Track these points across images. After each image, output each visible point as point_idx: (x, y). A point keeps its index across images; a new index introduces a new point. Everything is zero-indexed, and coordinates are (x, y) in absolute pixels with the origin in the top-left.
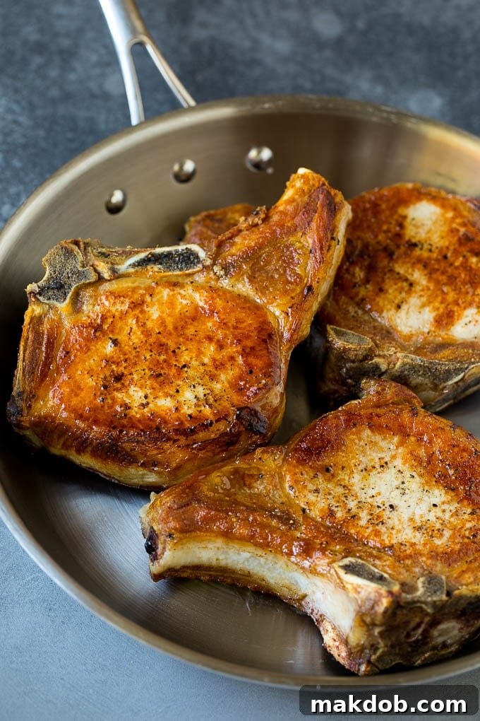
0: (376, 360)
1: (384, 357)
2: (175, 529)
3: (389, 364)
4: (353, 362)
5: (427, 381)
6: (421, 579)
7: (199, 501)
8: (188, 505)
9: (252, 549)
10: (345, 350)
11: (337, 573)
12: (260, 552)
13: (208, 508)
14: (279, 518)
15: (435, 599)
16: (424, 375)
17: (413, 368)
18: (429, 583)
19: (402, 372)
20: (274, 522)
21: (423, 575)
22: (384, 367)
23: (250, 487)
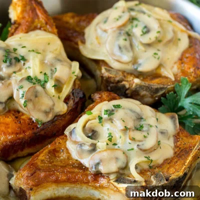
0: (124, 83)
1: (127, 81)
2: (33, 185)
3: (130, 85)
4: (113, 83)
5: (147, 93)
6: (152, 177)
7: (39, 169)
8: (35, 173)
9: (69, 185)
10: (109, 78)
11: (113, 185)
12: (73, 185)
13: (44, 172)
14: (78, 167)
15: (162, 184)
16: (146, 90)
17: (141, 87)
18: (156, 177)
19: (136, 89)
20: (76, 170)
21: (152, 175)
22: (127, 86)
23: (59, 157)
